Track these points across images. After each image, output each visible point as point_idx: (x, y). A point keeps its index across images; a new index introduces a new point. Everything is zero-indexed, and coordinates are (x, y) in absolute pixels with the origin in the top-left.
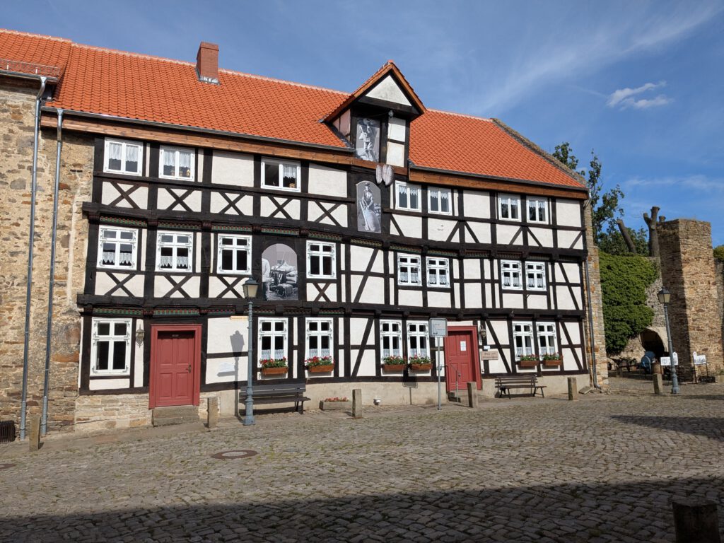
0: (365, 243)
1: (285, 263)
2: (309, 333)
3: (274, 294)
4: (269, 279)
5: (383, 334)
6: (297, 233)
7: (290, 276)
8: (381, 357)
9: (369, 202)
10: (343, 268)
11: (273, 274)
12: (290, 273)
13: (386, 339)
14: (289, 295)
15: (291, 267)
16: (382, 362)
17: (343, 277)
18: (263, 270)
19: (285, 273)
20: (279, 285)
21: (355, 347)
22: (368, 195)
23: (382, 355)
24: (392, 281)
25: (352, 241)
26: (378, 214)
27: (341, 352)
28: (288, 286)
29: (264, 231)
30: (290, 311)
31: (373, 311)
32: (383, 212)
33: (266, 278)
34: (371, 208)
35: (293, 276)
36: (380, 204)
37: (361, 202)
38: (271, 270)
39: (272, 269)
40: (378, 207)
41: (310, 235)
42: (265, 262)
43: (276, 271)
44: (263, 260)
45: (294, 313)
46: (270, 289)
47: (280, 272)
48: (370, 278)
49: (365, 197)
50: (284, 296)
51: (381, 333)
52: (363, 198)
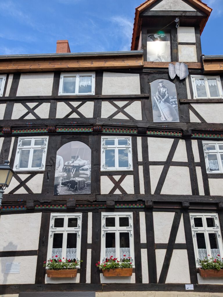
0: (162, 133)
1: (79, 158)
2: (105, 230)
3: (66, 188)
4: (61, 174)
5: (195, 230)
6: (91, 130)
7: (83, 170)
8: (196, 259)
9: (163, 96)
10: (140, 159)
11: (66, 169)
12: (84, 167)
13: (200, 237)
14: (81, 189)
15: (85, 161)
16: (198, 266)
17: (141, 168)
18: (57, 166)
19: (78, 168)
20: (72, 179)
21: (161, 246)
22: (163, 90)
23: (197, 256)
24: (199, 170)
25: (149, 133)
26: (174, 106)
27: (144, 252)
28: (80, 179)
29: (59, 130)
30: (84, 205)
31: (180, 203)
32: (181, 103)
33: (59, 173)
34: (167, 101)
35: (87, 170)
36: (176, 97)
37: (155, 97)
38: (64, 165)
39: (66, 164)
40: (174, 99)
41: (104, 131)
42: (59, 158)
43: (70, 166)
44: (57, 156)
45: (87, 208)
46: (62, 184)
47: (74, 167)
48: (172, 168)
49: (159, 92)
50: (76, 190)
51: (192, 229)
52: (157, 93)
